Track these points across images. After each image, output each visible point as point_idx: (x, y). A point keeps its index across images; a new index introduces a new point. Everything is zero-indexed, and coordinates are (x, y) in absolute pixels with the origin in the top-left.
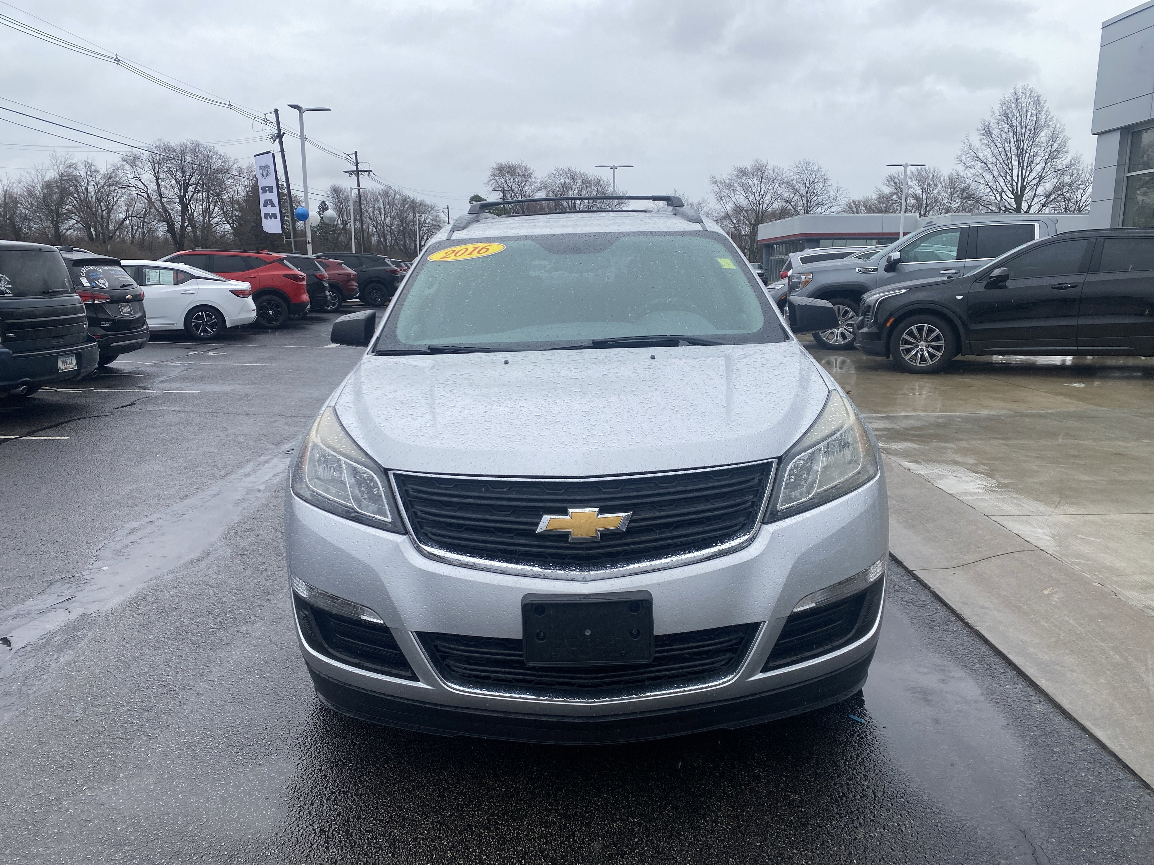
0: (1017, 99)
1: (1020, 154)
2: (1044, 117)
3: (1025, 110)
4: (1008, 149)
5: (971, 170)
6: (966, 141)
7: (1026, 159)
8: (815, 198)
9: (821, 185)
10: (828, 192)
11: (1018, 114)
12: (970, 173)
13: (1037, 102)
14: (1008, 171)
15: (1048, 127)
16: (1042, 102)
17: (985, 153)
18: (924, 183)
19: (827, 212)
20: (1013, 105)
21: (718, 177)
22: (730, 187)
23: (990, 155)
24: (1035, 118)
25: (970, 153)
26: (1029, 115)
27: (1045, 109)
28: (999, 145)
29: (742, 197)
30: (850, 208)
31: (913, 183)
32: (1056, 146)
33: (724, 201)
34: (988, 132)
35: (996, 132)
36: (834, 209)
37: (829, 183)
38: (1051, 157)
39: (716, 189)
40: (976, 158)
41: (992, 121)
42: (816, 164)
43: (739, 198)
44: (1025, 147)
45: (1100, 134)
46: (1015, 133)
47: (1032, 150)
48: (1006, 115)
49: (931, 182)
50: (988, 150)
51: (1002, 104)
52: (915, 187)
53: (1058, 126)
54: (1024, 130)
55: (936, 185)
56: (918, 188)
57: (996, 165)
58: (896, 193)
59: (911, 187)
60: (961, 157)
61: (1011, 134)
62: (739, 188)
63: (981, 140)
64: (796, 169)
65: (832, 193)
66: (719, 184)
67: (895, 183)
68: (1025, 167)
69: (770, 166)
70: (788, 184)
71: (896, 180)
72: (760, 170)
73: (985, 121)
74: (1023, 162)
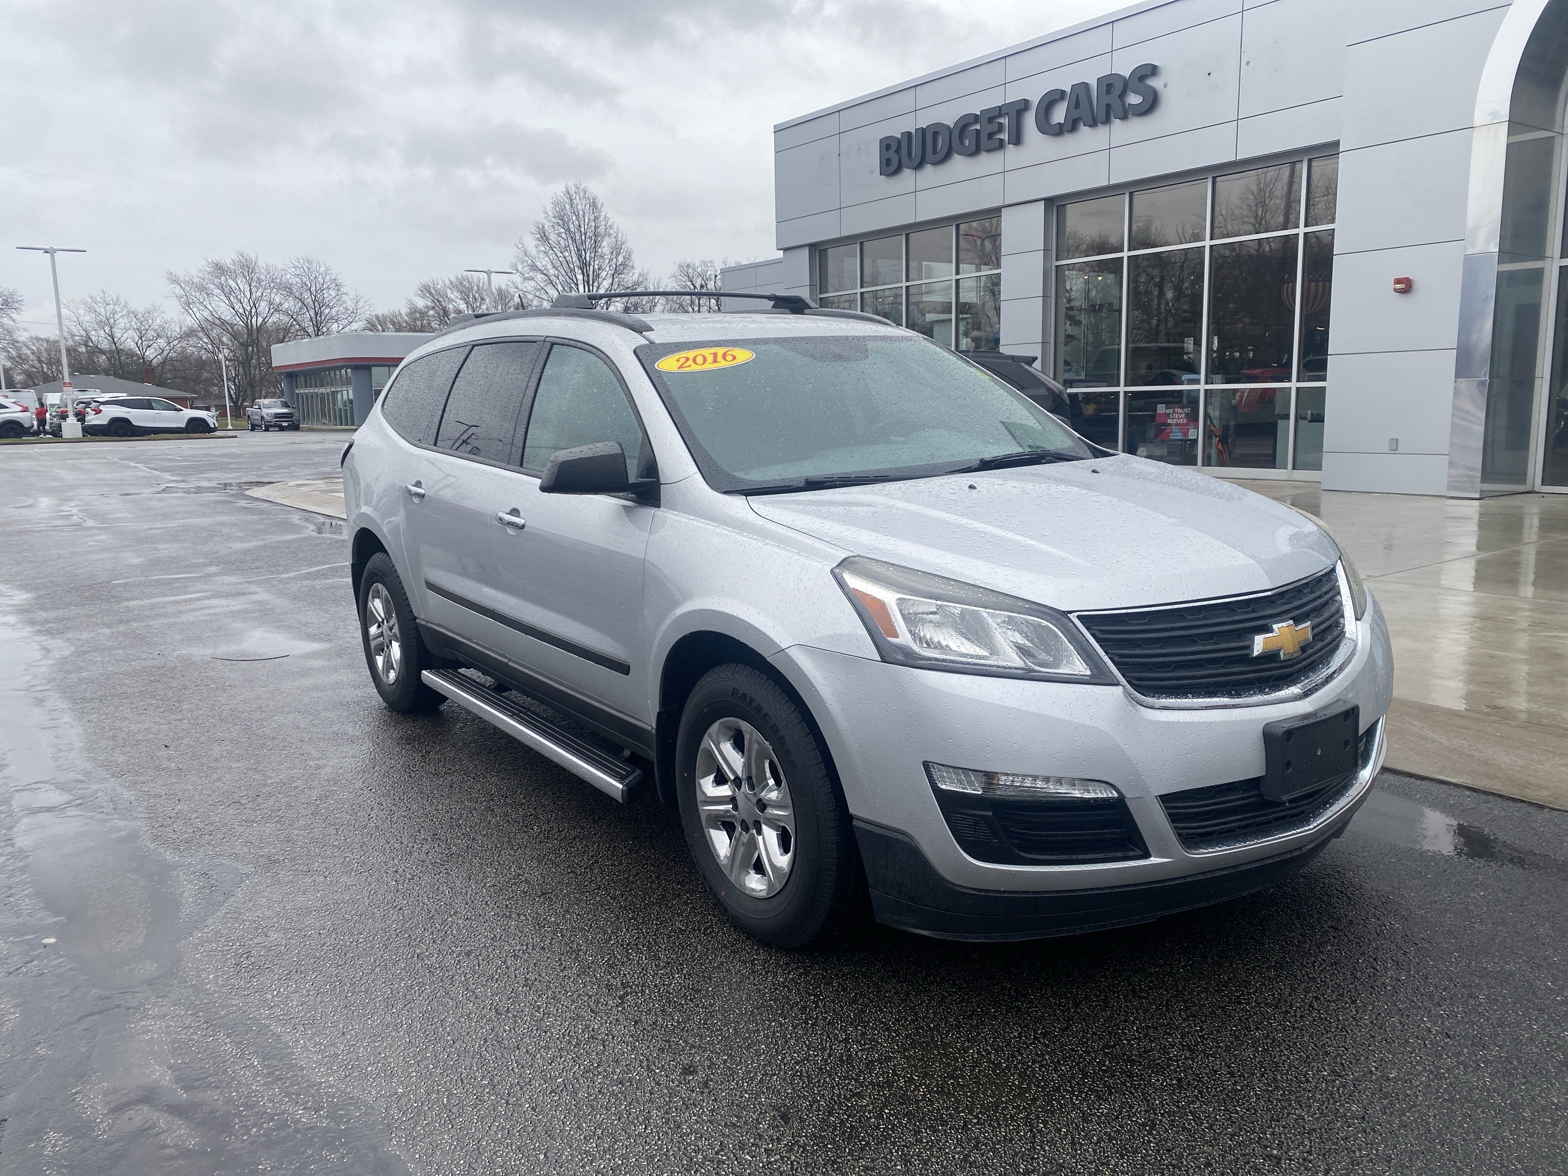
0: (571, 200)
1: (584, 266)
2: (603, 223)
3: (581, 213)
4: (569, 259)
5: (530, 282)
6: (520, 246)
7: (591, 272)
8: (327, 311)
9: (333, 293)
10: (344, 302)
11: (574, 218)
12: (530, 286)
13: (594, 205)
14: (573, 285)
15: (610, 235)
16: (599, 205)
17: (543, 262)
18: (468, 296)
19: (346, 330)
20: (568, 207)
21: (181, 275)
22: (202, 289)
23: (549, 266)
24: (593, 224)
25: (526, 261)
26: (587, 220)
27: (603, 214)
28: (559, 254)
29: (223, 304)
30: (373, 325)
31: (453, 295)
32: (621, 259)
33: (195, 310)
34: (544, 237)
35: (553, 237)
36: (355, 326)
37: (344, 290)
38: (617, 272)
39: (178, 290)
40: (534, 267)
41: (547, 225)
42: (322, 263)
43: (218, 306)
44: (588, 259)
45: (785, 250)
46: (574, 240)
47: (596, 262)
48: (562, 218)
49: (477, 295)
50: (547, 259)
51: (556, 204)
52: (458, 301)
53: (620, 235)
54: (583, 238)
55: (483, 299)
56: (462, 302)
57: (558, 277)
58: (433, 308)
59: (453, 300)
60: (516, 265)
61: (570, 241)
62: (217, 291)
63: (536, 247)
64: (293, 270)
65: (350, 304)
66: (183, 285)
67: (430, 293)
68: (591, 282)
69: (261, 263)
70: (288, 289)
71: (433, 291)
72: (247, 268)
73: (538, 223)
74: (588, 276)
